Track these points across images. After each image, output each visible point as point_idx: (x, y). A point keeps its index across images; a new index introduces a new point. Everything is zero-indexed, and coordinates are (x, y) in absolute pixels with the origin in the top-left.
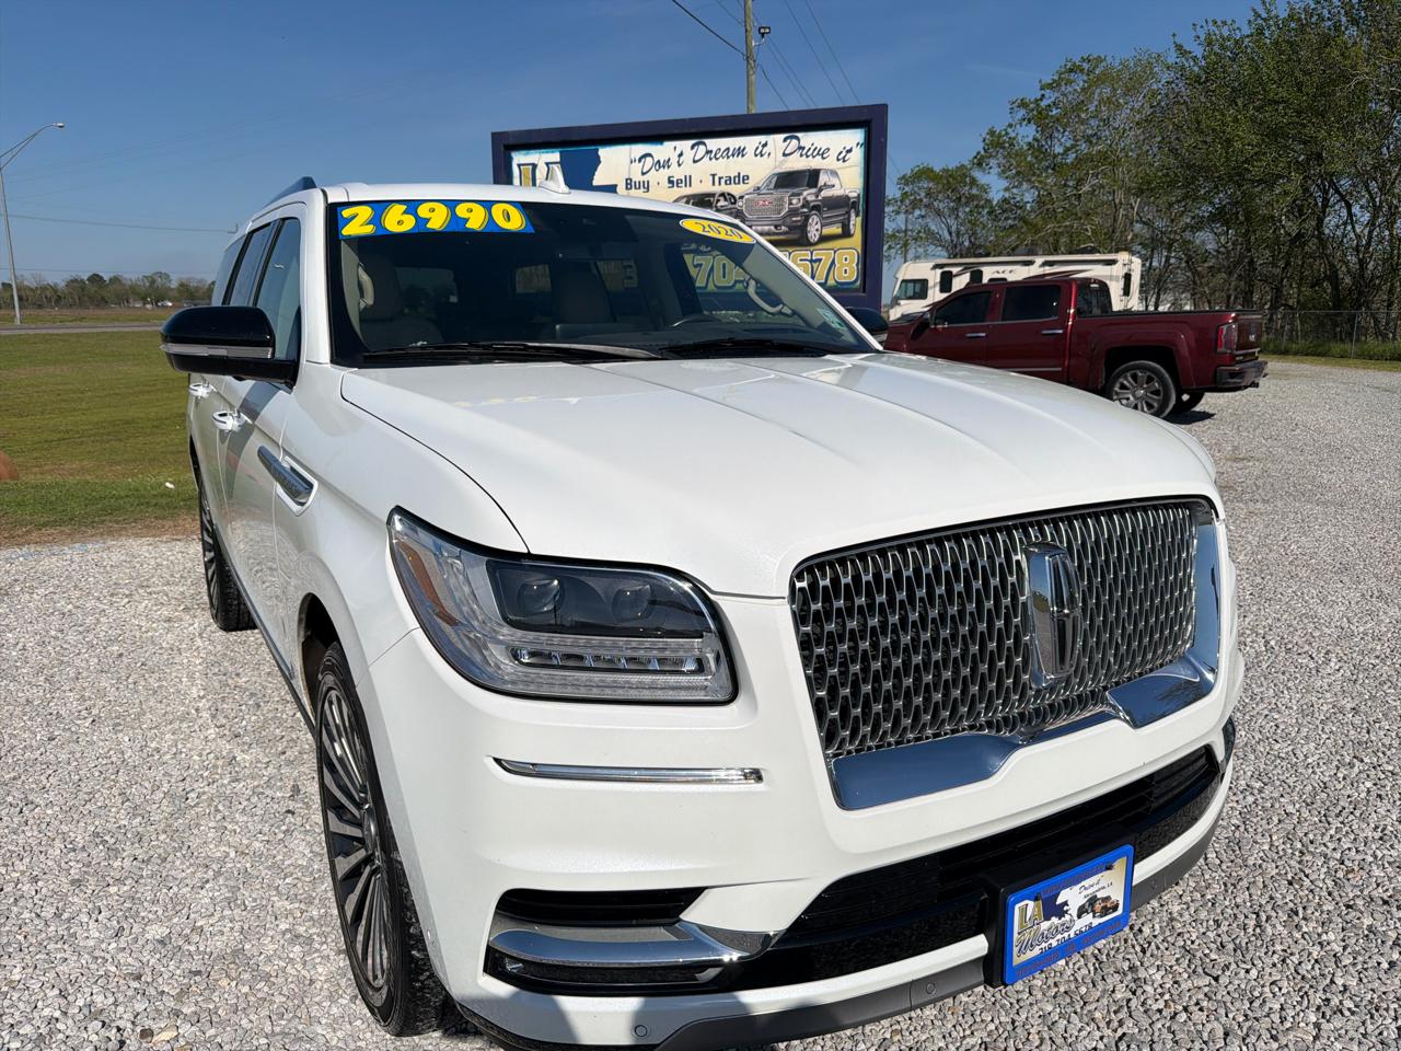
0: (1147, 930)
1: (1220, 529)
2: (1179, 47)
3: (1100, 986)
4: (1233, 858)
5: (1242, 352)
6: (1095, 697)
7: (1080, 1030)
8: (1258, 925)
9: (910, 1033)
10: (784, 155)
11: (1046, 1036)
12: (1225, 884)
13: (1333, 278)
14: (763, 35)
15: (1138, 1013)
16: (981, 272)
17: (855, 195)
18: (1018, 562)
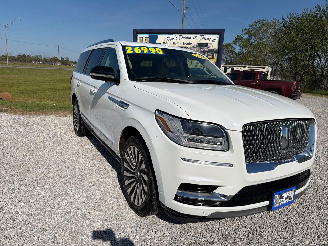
0: (289, 208)
1: (316, 125)
2: (283, 19)
3: (281, 218)
4: (304, 196)
5: (296, 91)
6: (291, 157)
7: (278, 225)
8: (311, 209)
9: (244, 223)
10: (200, 39)
11: (271, 226)
12: (304, 201)
13: (315, 76)
14: (187, 9)
15: (289, 223)
16: (234, 68)
17: (216, 49)
18: (281, 128)
